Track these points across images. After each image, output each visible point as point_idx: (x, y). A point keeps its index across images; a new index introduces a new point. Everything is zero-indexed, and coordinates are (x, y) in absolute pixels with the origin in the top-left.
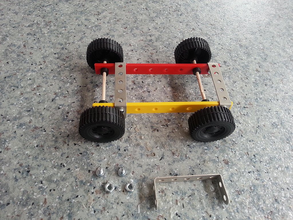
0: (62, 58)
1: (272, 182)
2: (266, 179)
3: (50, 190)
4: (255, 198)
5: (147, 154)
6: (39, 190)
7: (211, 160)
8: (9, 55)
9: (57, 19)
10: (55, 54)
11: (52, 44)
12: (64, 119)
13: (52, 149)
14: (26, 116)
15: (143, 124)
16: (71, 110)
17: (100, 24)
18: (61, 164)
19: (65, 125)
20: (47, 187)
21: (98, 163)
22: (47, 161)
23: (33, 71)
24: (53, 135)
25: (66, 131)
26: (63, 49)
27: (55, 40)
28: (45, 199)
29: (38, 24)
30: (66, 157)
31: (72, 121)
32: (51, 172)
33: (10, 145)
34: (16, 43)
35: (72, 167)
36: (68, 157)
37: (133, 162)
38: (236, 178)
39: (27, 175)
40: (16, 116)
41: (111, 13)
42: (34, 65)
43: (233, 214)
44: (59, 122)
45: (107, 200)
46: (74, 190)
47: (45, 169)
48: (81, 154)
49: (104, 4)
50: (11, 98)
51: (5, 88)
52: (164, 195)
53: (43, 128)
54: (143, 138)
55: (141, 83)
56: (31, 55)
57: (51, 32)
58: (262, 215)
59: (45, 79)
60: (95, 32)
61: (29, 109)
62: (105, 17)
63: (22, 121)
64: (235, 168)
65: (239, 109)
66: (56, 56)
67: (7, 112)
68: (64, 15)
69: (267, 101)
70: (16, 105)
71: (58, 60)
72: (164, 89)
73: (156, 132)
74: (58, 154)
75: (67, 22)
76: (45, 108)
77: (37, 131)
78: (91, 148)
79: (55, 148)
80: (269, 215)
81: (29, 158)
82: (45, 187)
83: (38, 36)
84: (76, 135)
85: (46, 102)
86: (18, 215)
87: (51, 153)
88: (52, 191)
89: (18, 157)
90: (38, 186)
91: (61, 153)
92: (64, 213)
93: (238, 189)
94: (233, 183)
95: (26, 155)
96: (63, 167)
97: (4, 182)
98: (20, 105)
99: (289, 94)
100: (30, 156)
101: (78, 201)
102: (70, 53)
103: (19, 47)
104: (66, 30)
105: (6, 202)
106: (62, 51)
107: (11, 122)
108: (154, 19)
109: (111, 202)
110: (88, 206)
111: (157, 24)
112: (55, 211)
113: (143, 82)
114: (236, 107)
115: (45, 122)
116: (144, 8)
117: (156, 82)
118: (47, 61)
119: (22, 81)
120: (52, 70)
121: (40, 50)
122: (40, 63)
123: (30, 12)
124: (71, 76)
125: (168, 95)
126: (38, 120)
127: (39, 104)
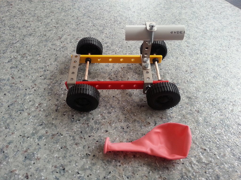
0: (48, 78)
2: (226, 113)
3: (88, 176)
4: (226, 128)
5: (144, 125)
7: (187, 114)
8: (3, 88)
9: (29, 51)
10: (41, 76)
11: (35, 70)
12: (72, 121)
13: (74, 146)
14: (41, 129)
15: (131, 105)
16: (74, 113)
17: (65, 46)
18: (86, 154)
19: (76, 125)
20: (84, 175)
22: (75, 156)
23: (29, 94)
24: (69, 135)
25: (78, 129)
26: (45, 71)
27: (35, 66)
29: (15, 58)
30: (87, 148)
31: (79, 120)
32: (82, 163)
33: (39, 155)
34: (4, 78)
36: (89, 147)
39: (64, 172)
40: (33, 132)
41: (69, 35)
42: (28, 89)
43: (218, 143)
44: (69, 124)
45: (132, 167)
46: (105, 169)
47: (76, 163)
48: (97, 141)
49: (61, 30)
50: (22, 120)
51: (13, 114)
53: (59, 134)
54: (135, 115)
55: (115, 77)
56: (22, 83)
57: (29, 61)
58: (236, 137)
59: (42, 97)
60: (64, 52)
61: (41, 124)
62: (66, 39)
63: (39, 134)
64: (205, 113)
65: (188, 74)
66: (43, 77)
67: (24, 131)
68: (33, 45)
69: (203, 63)
70: (28, 124)
71: (46, 80)
72: (134, 76)
74: (80, 148)
75: (39, 51)
76: (53, 119)
77: (56, 137)
78: (102, 135)
79: (76, 144)
80: (239, 135)
81: (59, 160)
82: (83, 175)
83: (20, 67)
84: (87, 129)
85: (52, 114)
87: (75, 149)
88: (90, 176)
89: (50, 161)
90: (77, 177)
91: (82, 146)
93: (213, 126)
94: (208, 123)
95: (55, 158)
96: (88, 156)
98: (31, 123)
99: (214, 55)
100: (59, 157)
101: (112, 176)
102: (52, 72)
103: (8, 80)
104: (40, 57)
106: (46, 73)
107: (31, 138)
108: (103, 31)
109: (136, 166)
110: (121, 176)
111: (106, 34)
113: (117, 77)
114: (186, 74)
115: (58, 128)
116: (92, 25)
117: (126, 74)
118: (37, 84)
119: (25, 104)
120: (45, 89)
121: (27, 77)
122: (32, 87)
123: (4, 51)
124: (62, 89)
126: (52, 129)
127: (47, 117)
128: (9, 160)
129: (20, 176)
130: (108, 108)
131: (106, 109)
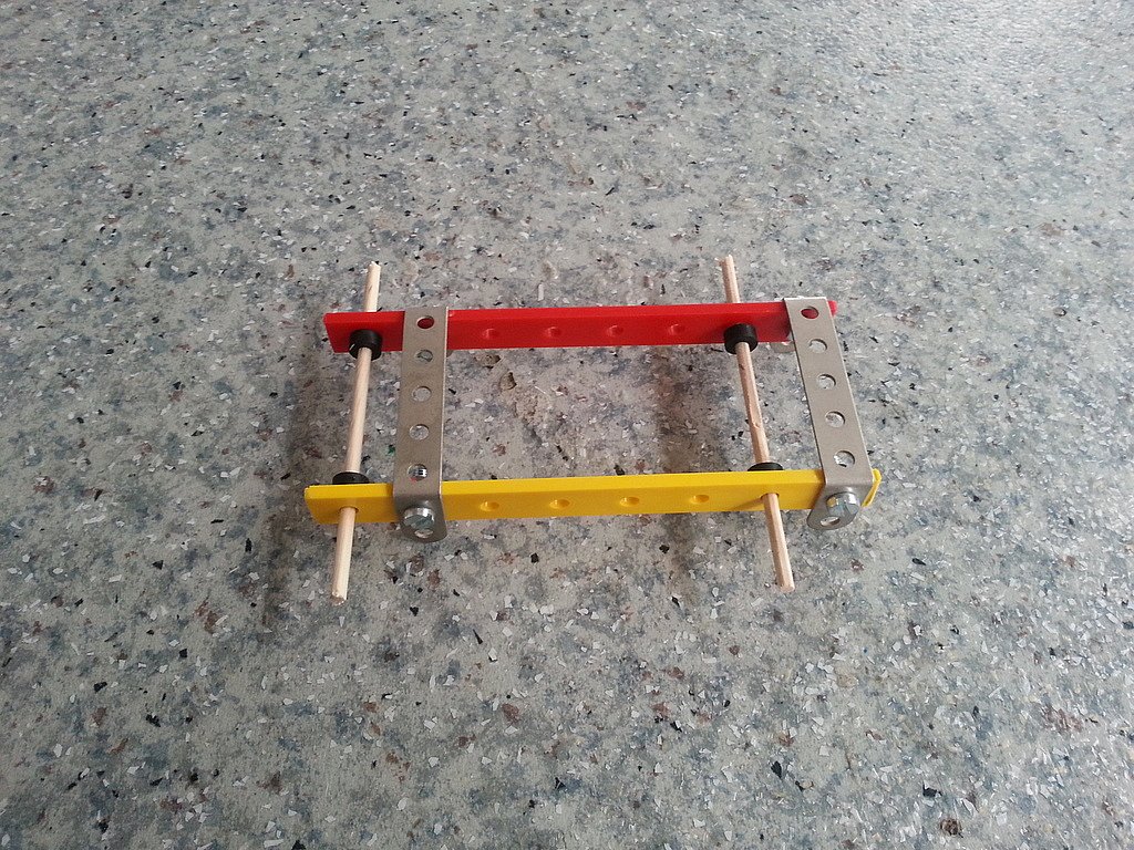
1: (930, 247)
2: (913, 239)
3: (304, 250)
4: (874, 278)
5: (569, 182)
6: (274, 249)
7: (755, 195)
12: (334, 99)
13: (305, 164)
14: (227, 91)
15: (563, 112)
16: (355, 78)
18: (331, 196)
19: (339, 113)
20: (294, 243)
21: (433, 196)
22: (292, 189)
24: (305, 132)
25: (341, 125)
28: (291, 267)
30: (343, 181)
31: (358, 103)
32: (305, 213)
33: (188, 153)
35: (358, 202)
36: (349, 182)
37: (530, 197)
38: (821, 235)
39: (239, 217)
40: (200, 90)
44: (321, 104)
45: (454, 273)
46: (367, 250)
47: (287, 206)
48: (385, 176)
50: (185, 50)
51: (166, 28)
52: (611, 267)
53: (276, 118)
54: (560, 143)
55: (562, 13)
58: (889, 314)
59: (277, 5)
61: (236, 76)
63: (216, 102)
65: (859, 78)
67: (176, 81)
69: (950, 60)
70: (198, 65)
72: (634, 29)
73: (600, 132)
74: (322, 174)
76: (279, 74)
77: (262, 123)
78: (411, 164)
79: (314, 162)
80: (908, 315)
81: (241, 182)
82: (290, 242)
84: (370, 135)
85: (283, 59)
86: (218, 296)
87: (302, 172)
88: (309, 251)
89: (212, 178)
90: (269, 240)
91: (329, 174)
92: (340, 295)
93: (824, 259)
94: (811, 246)
95: (232, 174)
96: (334, 202)
97: (179, 230)
98: (209, 65)
100: (243, 177)
105: (186, 269)
107: (186, 104)
109: (467, 276)
110: (405, 282)
112: (316, 290)
113: (568, 13)
114: (851, 74)
115: (282, 104)
117: (609, 12)
119: (214, 11)
125: (642, 45)
126: (262, 99)
127: (264, 65)
128: (100, 140)
129: (110, 186)
130: (476, 96)
131: (468, 98)
